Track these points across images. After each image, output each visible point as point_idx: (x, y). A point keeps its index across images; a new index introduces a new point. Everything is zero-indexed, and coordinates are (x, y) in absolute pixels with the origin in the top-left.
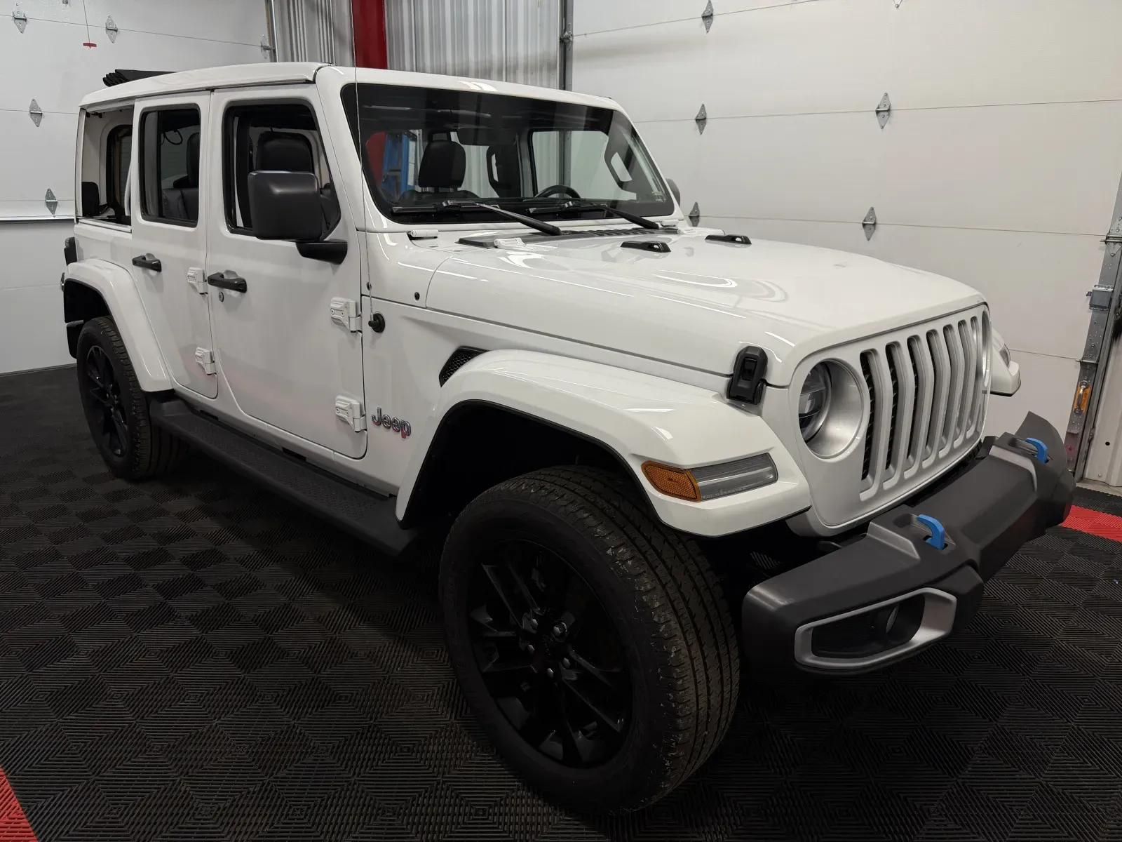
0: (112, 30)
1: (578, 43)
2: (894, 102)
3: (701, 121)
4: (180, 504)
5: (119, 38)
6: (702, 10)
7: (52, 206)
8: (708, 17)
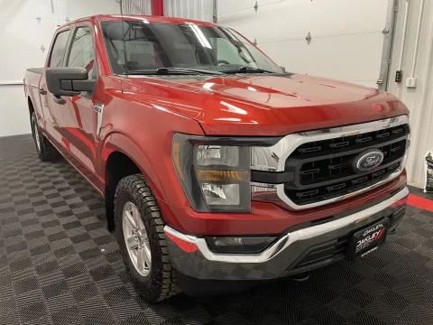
1: (219, 18)
8: (256, 7)
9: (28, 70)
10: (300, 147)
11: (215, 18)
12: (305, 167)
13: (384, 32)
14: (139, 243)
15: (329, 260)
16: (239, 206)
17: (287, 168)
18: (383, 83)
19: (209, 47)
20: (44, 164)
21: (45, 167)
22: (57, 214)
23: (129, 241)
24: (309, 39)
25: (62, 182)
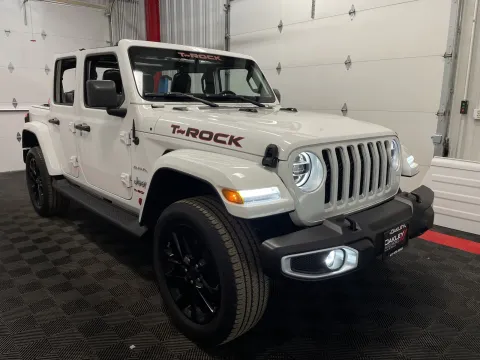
0: (44, 35)
1: (232, 38)
2: (353, 60)
3: (279, 69)
4: (69, 229)
5: (47, 38)
6: (278, 24)
7: (15, 105)
8: (280, 27)
11: (227, 39)
13: (446, 56)
24: (348, 63)
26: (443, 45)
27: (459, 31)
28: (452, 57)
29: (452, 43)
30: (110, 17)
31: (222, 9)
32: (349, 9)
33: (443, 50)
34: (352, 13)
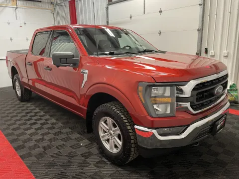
2: (162, 32)
8: (131, 17)
9: (8, 51)
10: (196, 85)
11: (108, 22)
12: (197, 94)
13: (198, 30)
14: (110, 137)
15: (206, 136)
16: (170, 114)
17: (192, 96)
18: (199, 54)
19: (114, 36)
20: (23, 103)
21: (24, 105)
22: (46, 129)
23: (103, 137)
24: (160, 33)
25: (39, 112)
26: (197, 25)
27: (203, 21)
28: (201, 31)
29: (201, 25)
30: (54, 14)
31: (105, 9)
32: (159, 10)
33: (197, 28)
34: (161, 12)
